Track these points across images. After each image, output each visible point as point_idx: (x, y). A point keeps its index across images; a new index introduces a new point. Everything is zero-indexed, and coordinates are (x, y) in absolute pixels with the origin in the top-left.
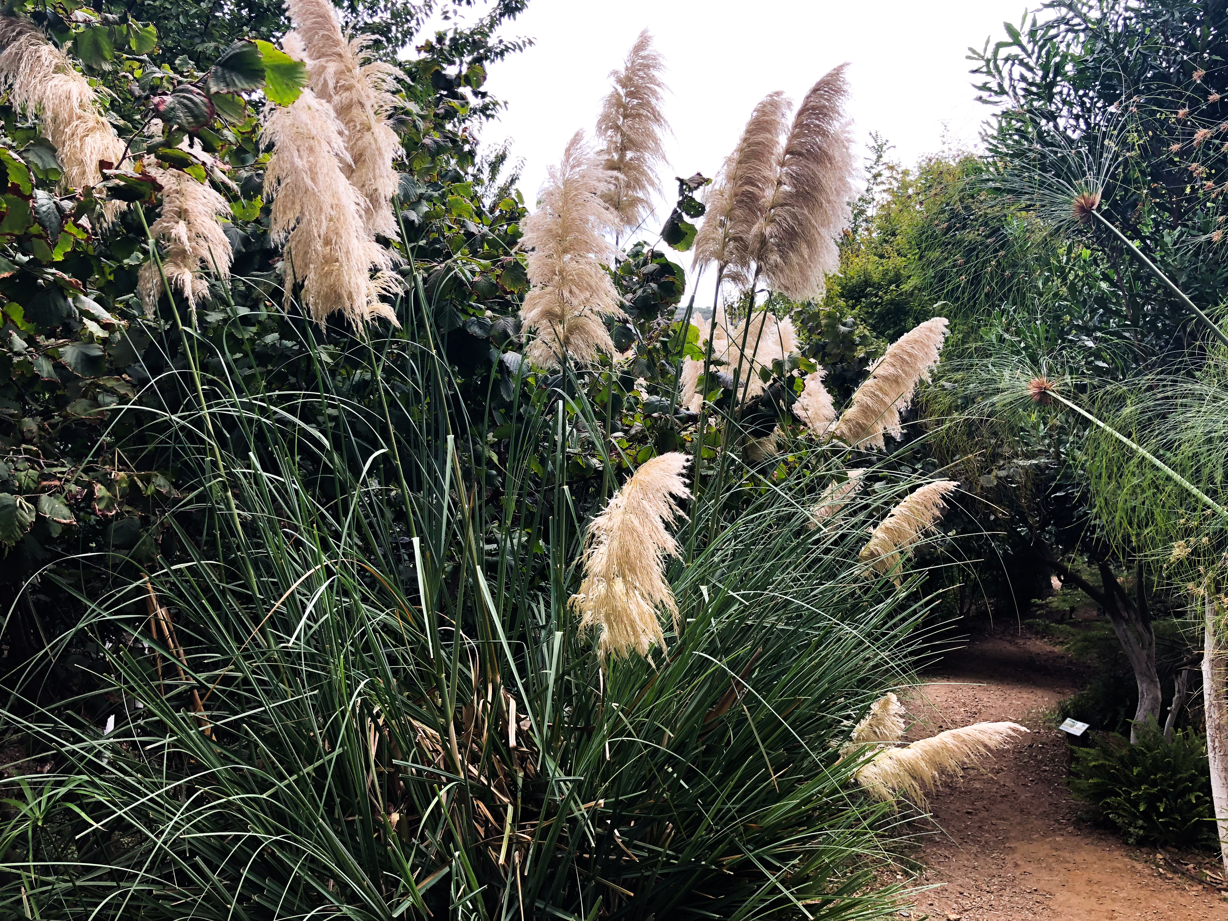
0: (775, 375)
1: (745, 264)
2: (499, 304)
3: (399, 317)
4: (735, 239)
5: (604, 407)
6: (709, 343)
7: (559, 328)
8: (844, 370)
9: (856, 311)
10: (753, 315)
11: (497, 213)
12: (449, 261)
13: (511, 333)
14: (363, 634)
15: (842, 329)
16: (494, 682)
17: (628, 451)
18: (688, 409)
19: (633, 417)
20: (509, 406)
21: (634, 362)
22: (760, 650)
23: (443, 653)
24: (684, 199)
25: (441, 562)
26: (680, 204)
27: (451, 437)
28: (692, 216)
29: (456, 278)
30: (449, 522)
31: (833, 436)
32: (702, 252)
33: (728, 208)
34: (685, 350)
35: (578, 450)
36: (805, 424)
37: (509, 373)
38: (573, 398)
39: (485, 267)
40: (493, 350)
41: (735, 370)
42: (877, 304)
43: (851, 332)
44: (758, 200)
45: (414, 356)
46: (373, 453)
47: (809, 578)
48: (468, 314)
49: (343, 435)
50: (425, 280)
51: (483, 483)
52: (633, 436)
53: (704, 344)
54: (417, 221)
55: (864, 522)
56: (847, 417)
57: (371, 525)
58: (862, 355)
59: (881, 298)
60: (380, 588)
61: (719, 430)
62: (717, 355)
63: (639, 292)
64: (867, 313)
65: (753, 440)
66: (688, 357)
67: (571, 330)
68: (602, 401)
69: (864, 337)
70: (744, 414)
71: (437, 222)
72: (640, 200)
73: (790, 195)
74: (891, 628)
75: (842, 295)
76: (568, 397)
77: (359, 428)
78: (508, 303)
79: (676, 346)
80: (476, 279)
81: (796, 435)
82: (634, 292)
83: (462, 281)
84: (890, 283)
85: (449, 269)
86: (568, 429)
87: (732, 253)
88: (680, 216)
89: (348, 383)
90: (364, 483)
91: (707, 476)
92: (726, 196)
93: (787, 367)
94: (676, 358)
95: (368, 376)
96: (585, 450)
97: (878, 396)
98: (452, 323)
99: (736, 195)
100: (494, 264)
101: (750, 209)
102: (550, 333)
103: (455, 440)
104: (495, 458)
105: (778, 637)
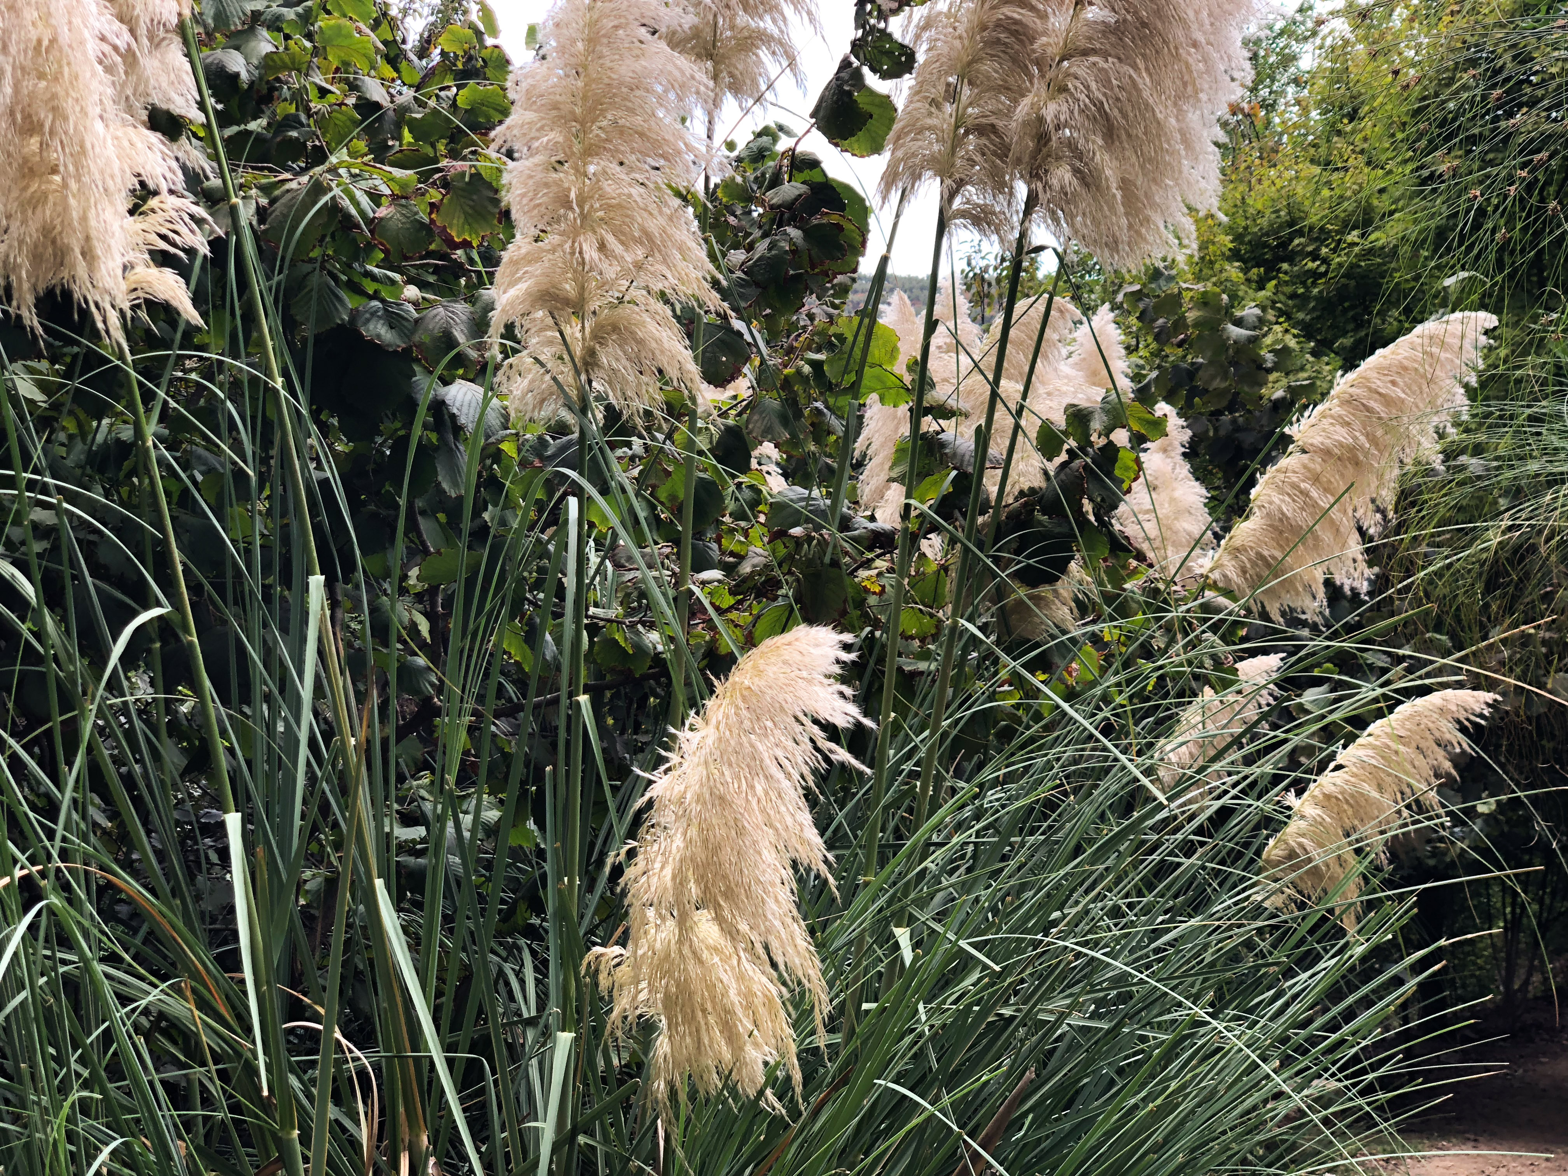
0: (1072, 443)
1: (1001, 186)
2: (437, 270)
3: (197, 301)
4: (981, 130)
5: (678, 510)
6: (920, 366)
7: (573, 330)
8: (1236, 427)
9: (1267, 292)
10: (1020, 306)
11: (436, 56)
12: (318, 170)
13: (461, 337)
14: (108, 1037)
15: (1235, 332)
16: (413, 1150)
17: (733, 615)
18: (872, 518)
19: (746, 534)
20: (454, 509)
21: (752, 405)
22: (1030, 1074)
23: (293, 1081)
24: (865, 34)
25: (293, 870)
26: (857, 46)
27: (317, 581)
28: (885, 76)
29: (334, 208)
30: (312, 778)
31: (1206, 584)
32: (905, 159)
33: (966, 59)
34: (865, 382)
35: (615, 611)
36: (1141, 557)
37: (458, 429)
38: (605, 491)
39: (403, 185)
40: (420, 378)
41: (978, 429)
42: (1315, 275)
43: (1254, 341)
44: (1032, 40)
45: (235, 390)
46: (134, 614)
47: (1146, 911)
48: (360, 291)
49: (68, 572)
50: (262, 213)
51: (393, 690)
52: (746, 579)
53: (910, 369)
54: (244, 75)
55: (1276, 779)
56: (1237, 542)
57: (129, 781)
58: (1279, 394)
59: (1325, 261)
60: (151, 933)
61: (945, 568)
62: (940, 393)
63: (762, 247)
64: (1293, 296)
65: (1021, 592)
66: (874, 396)
67: (599, 336)
68: (673, 497)
69: (1283, 353)
70: (999, 530)
71: (295, 81)
72: (764, 38)
73: (1107, 30)
74: (1333, 1026)
75: (1235, 255)
76: (591, 490)
77: (103, 556)
78: (457, 270)
79: (846, 371)
80: (383, 212)
81: (1118, 581)
82: (750, 248)
83: (348, 216)
84: (1347, 226)
85: (318, 189)
86: (594, 559)
87: (972, 162)
88: (857, 76)
89: (79, 446)
90: (114, 686)
91: (916, 674)
92: (961, 29)
93: (1096, 425)
94: (844, 401)
95: (127, 434)
96: (630, 612)
97: (1305, 494)
98: (325, 315)
99: (984, 28)
100: (424, 177)
101: (1015, 60)
102: (550, 342)
103: (330, 585)
104: (424, 626)
105: (1073, 1048)
